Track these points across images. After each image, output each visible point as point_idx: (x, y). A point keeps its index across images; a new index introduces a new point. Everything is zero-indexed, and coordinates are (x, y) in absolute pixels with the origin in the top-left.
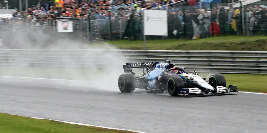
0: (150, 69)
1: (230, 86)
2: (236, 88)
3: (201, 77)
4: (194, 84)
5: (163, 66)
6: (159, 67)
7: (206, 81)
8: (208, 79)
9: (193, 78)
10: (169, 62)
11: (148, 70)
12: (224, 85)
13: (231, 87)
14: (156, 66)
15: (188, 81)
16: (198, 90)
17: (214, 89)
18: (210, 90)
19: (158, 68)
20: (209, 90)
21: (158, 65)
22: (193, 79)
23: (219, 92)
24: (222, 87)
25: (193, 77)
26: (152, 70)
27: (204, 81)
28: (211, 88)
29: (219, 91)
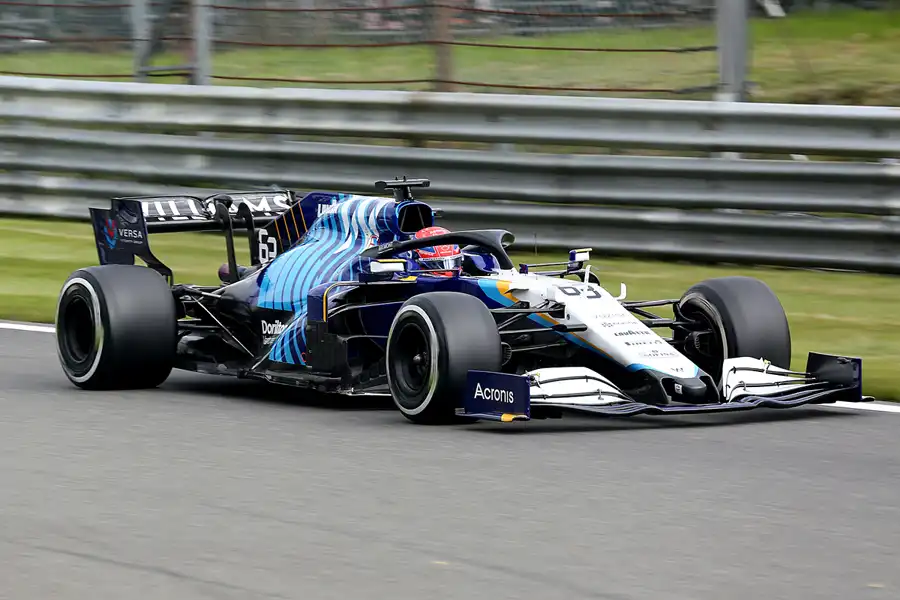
0: (272, 240)
1: (815, 361)
2: (856, 376)
3: (616, 294)
4: (570, 344)
5: (362, 221)
6: (334, 222)
7: (650, 325)
8: (667, 315)
9: (562, 306)
10: (402, 192)
11: (263, 246)
12: (777, 354)
13: (826, 368)
14: (311, 217)
15: (524, 321)
16: (593, 386)
17: (703, 379)
18: (678, 388)
19: (327, 231)
20: (670, 382)
21: (325, 211)
22: (559, 310)
23: (738, 398)
24: (761, 364)
25: (560, 298)
26: (283, 248)
27: (634, 322)
28: (684, 369)
29: (740, 391)
